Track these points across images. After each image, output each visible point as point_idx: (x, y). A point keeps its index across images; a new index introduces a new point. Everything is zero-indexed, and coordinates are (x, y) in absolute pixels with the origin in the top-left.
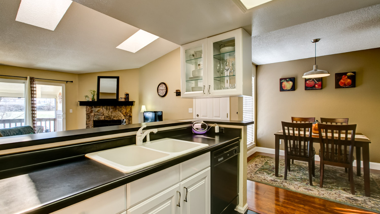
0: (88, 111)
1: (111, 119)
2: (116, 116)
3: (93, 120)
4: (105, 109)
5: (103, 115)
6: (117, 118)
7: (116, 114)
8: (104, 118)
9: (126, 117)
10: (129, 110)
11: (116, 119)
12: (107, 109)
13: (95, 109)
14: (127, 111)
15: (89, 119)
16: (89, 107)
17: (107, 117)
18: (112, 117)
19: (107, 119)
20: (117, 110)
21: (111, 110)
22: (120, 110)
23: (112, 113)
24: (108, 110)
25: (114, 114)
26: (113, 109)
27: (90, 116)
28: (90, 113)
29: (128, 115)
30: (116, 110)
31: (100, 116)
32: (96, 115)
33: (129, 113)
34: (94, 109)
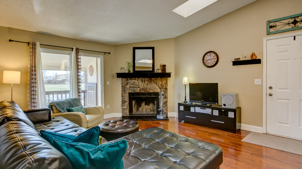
0: (124, 83)
1: (146, 91)
2: (152, 88)
3: (129, 92)
4: (140, 81)
5: (139, 87)
6: (153, 90)
7: (151, 86)
8: (140, 90)
9: (162, 89)
10: (164, 82)
11: (151, 92)
12: (142, 81)
13: (131, 81)
14: (163, 83)
15: (125, 92)
16: (124, 79)
17: (143, 89)
18: (148, 89)
19: (142, 92)
20: (153, 82)
21: (147, 82)
22: (156, 82)
23: (147, 85)
24: (144, 82)
25: (149, 86)
26: (148, 81)
27: (126, 88)
28: (126, 85)
29: (164, 87)
30: (151, 82)
31: (136, 89)
32: (132, 87)
33: (165, 85)
34: (129, 81)
